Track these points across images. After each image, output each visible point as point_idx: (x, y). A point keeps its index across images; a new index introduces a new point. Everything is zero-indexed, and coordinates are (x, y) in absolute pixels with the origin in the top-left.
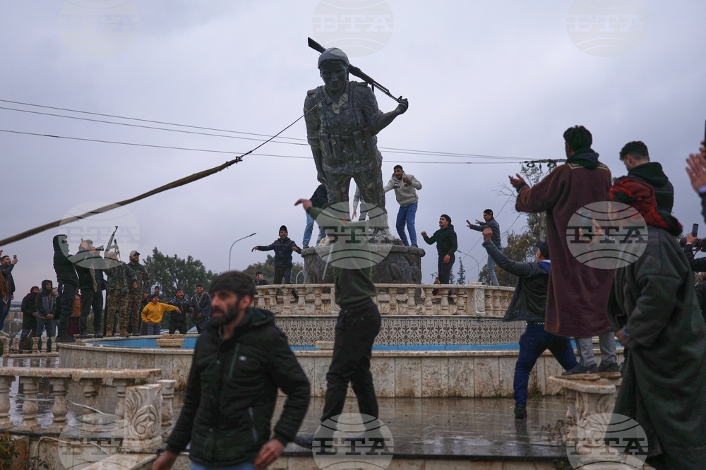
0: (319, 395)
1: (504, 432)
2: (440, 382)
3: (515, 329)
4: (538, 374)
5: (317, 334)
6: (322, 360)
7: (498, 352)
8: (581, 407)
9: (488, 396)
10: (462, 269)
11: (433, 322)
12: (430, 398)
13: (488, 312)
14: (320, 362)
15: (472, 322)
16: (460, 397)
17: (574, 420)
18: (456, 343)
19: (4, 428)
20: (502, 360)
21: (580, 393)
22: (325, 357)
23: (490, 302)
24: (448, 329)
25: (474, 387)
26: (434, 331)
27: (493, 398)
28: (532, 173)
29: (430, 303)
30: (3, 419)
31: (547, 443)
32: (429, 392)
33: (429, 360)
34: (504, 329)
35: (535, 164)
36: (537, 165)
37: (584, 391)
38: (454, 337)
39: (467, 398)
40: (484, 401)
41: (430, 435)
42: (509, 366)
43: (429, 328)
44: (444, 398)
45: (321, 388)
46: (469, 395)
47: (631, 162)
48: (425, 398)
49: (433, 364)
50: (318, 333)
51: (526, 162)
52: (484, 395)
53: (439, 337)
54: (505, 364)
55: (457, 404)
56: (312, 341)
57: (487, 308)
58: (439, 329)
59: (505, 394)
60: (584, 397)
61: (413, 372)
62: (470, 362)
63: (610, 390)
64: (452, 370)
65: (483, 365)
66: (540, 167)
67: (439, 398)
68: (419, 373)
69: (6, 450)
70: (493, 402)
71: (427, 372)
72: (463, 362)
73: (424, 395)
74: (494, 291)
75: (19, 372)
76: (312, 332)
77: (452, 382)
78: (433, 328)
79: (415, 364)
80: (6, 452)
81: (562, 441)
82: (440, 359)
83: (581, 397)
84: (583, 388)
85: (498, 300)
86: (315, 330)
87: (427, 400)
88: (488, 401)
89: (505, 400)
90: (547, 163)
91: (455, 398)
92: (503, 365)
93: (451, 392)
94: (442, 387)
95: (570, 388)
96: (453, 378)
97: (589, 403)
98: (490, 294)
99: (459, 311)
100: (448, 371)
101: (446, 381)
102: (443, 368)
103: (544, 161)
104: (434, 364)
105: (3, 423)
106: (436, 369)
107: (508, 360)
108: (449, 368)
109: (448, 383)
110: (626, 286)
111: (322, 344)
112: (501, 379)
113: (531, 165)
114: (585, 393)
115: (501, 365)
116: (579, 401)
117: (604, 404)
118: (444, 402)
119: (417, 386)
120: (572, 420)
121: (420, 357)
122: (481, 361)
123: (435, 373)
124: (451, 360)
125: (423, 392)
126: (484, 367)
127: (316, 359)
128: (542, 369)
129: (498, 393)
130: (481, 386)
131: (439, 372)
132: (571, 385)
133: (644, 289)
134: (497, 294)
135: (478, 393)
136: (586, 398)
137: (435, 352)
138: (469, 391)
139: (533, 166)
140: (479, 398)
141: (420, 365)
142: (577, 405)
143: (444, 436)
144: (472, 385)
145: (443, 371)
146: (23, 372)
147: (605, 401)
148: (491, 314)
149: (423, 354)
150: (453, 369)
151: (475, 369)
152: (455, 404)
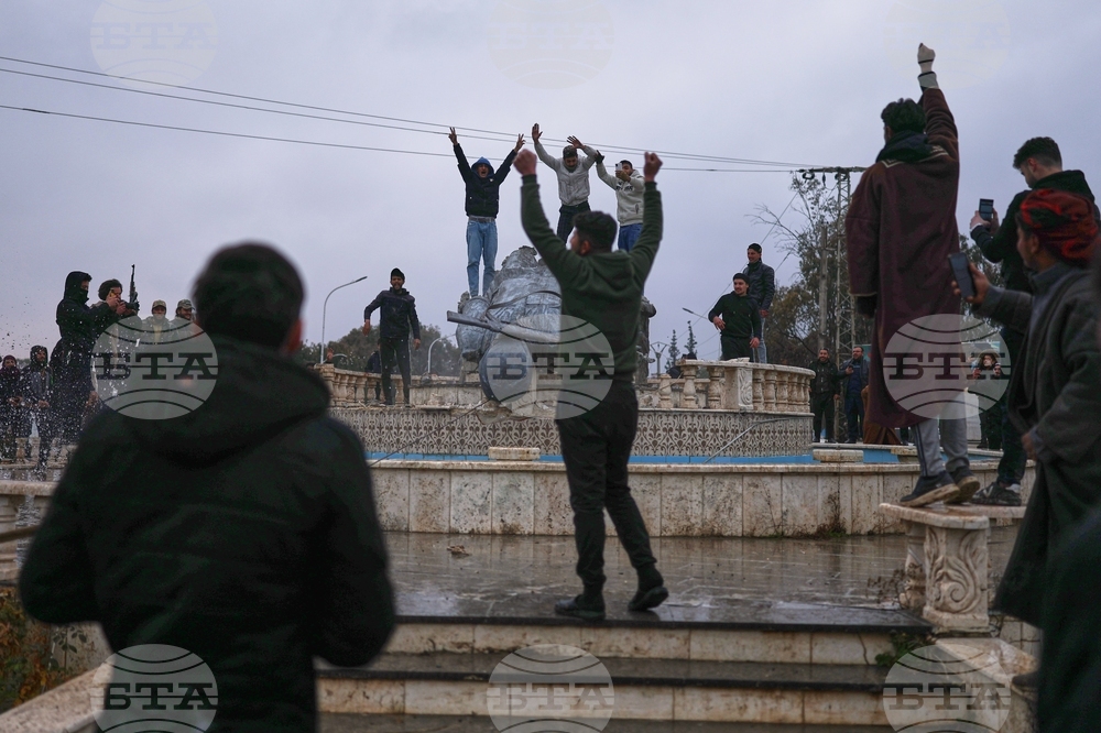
0: (499, 531)
1: (804, 588)
2: (689, 513)
3: (797, 432)
4: (842, 501)
5: (487, 437)
6: (505, 476)
7: (781, 467)
8: (934, 551)
9: (764, 534)
10: (692, 340)
11: (671, 418)
12: (673, 537)
13: (756, 404)
14: (502, 479)
15: (733, 420)
16: (720, 537)
17: (921, 570)
18: (706, 453)
19: (8, 578)
20: (786, 480)
21: (933, 529)
22: (509, 471)
23: (759, 389)
24: (696, 430)
25: (742, 521)
26: (672, 434)
27: (771, 538)
28: (810, 188)
29: (668, 390)
30: (7, 564)
31: (875, 606)
32: (673, 529)
33: (674, 479)
34: (780, 432)
35: (816, 174)
36: (819, 176)
37: (940, 525)
38: (704, 443)
39: (731, 538)
40: (757, 542)
41: (691, 592)
42: (798, 488)
43: (665, 430)
44: (696, 537)
45: (502, 521)
46: (735, 534)
47: (1035, 170)
48: (665, 537)
49: (679, 485)
50: (489, 434)
51: (802, 171)
52: (757, 533)
53: (680, 443)
54: (790, 486)
55: (716, 546)
56: (480, 447)
57: (755, 399)
58: (680, 430)
59: (790, 533)
60: (939, 535)
61: (649, 497)
62: (737, 482)
63: (981, 523)
64: (708, 493)
65: (757, 486)
66: (824, 179)
67: (687, 537)
68: (657, 499)
69: (17, 613)
70: (771, 544)
71: (670, 497)
72: (727, 482)
73: (664, 533)
74: (767, 372)
75: (32, 488)
76: (479, 433)
77: (709, 514)
78: (671, 430)
79: (651, 483)
80: (18, 616)
81: (899, 602)
82: (690, 478)
83: (935, 534)
84: (938, 521)
85: (772, 387)
86: (484, 429)
87: (669, 541)
88: (763, 542)
89: (790, 543)
90: (835, 173)
91: (713, 537)
92: (787, 487)
93: (707, 528)
94: (693, 521)
95: (917, 520)
96: (710, 507)
97: (947, 543)
98: (761, 377)
99: (713, 404)
100: (703, 495)
101: (699, 511)
102: (695, 490)
103: (830, 170)
104: (681, 485)
105: (6, 570)
106: (684, 493)
107: (796, 479)
108: (703, 492)
109: (702, 514)
110: (1044, 362)
111: (500, 452)
112: (784, 509)
113: (808, 176)
114: (941, 528)
115: (784, 488)
116: (931, 540)
117: (969, 546)
118: (696, 544)
119: (653, 519)
120: (917, 570)
121: (660, 474)
122: (755, 480)
123: (682, 498)
124: (707, 478)
125: (663, 529)
126: (758, 490)
127: (495, 475)
128: (848, 494)
129: (780, 530)
130: (754, 519)
131: (689, 496)
132: (917, 516)
133: (1077, 373)
134: (771, 378)
135: (749, 530)
136: (942, 536)
137: (684, 466)
138: (735, 528)
139: (813, 177)
140: (750, 538)
141: (658, 486)
142: (927, 547)
143: (714, 594)
144: (739, 518)
145: (694, 496)
146: (39, 489)
147: (973, 540)
148: (761, 409)
149: (663, 469)
150: (710, 494)
151: (745, 492)
152: (712, 547)
